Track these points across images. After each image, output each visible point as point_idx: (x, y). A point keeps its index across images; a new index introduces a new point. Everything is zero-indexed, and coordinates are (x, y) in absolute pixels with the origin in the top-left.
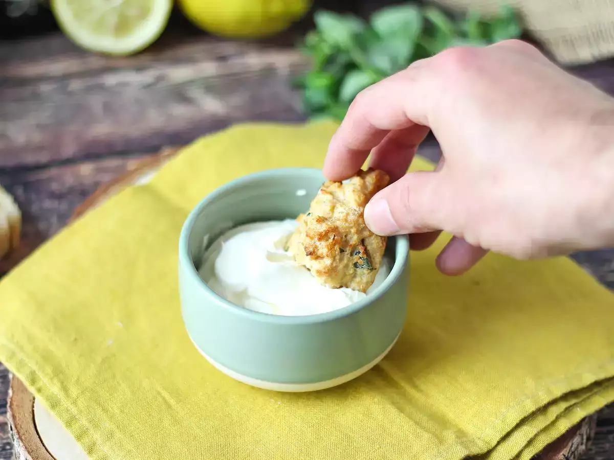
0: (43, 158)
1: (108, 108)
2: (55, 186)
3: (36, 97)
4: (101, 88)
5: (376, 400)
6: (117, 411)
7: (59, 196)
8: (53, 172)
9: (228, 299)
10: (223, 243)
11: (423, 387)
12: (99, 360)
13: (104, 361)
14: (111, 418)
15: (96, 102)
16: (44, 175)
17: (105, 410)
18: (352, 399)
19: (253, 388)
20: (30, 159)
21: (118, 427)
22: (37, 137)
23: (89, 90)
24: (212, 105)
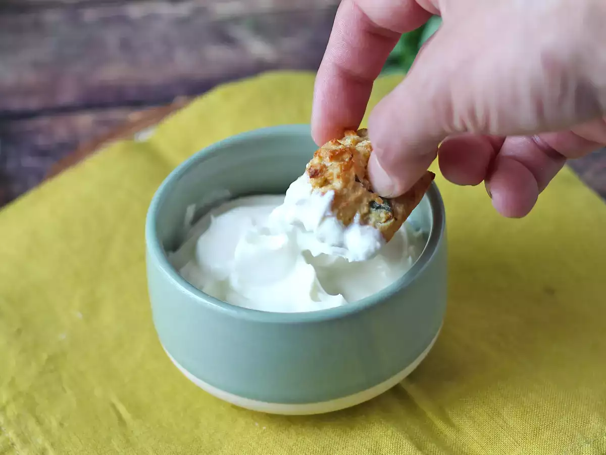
0: (33, 103)
1: (126, 45)
2: (41, 141)
3: (38, 27)
4: (123, 20)
5: (389, 432)
6: (54, 424)
7: (43, 153)
8: (43, 122)
9: (204, 291)
10: (212, 218)
11: (456, 420)
12: (45, 356)
13: (50, 359)
14: (47, 432)
15: (112, 37)
16: (30, 125)
17: (39, 422)
18: (359, 429)
19: (234, 407)
20: (16, 104)
21: (52, 445)
22: (30, 77)
23: (106, 22)
24: (259, 49)
